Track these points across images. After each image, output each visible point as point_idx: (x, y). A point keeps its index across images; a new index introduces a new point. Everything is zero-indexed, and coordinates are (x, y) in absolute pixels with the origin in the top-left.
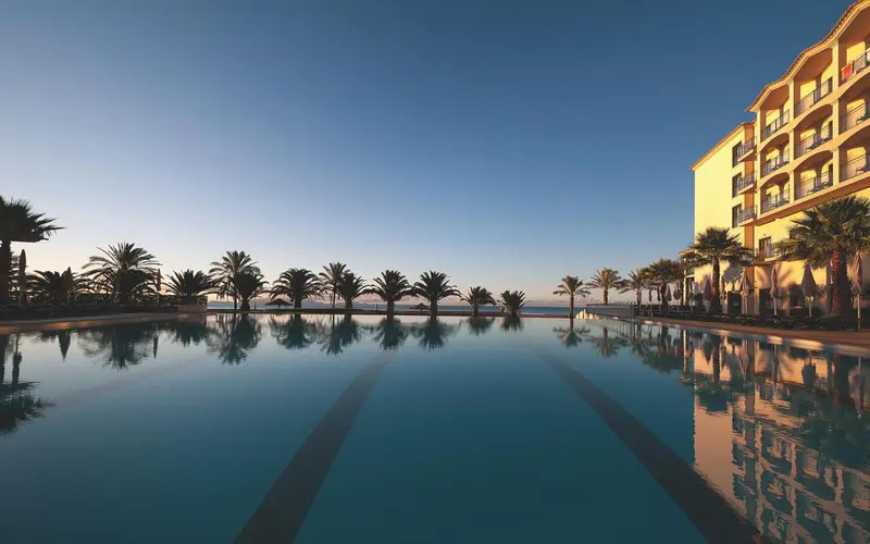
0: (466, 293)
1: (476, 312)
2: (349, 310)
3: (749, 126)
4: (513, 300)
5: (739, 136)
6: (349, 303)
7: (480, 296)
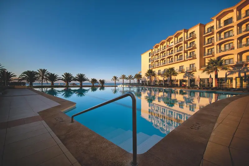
0: (90, 80)
1: (93, 85)
2: (53, 86)
3: (152, 50)
4: (102, 82)
5: (150, 51)
6: (53, 84)
7: (94, 81)
